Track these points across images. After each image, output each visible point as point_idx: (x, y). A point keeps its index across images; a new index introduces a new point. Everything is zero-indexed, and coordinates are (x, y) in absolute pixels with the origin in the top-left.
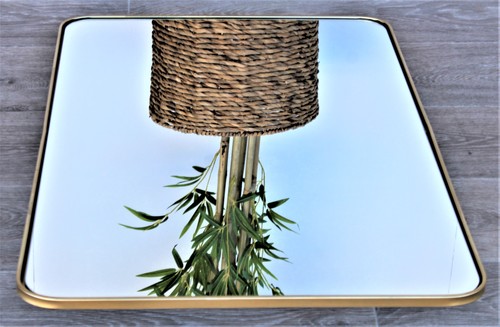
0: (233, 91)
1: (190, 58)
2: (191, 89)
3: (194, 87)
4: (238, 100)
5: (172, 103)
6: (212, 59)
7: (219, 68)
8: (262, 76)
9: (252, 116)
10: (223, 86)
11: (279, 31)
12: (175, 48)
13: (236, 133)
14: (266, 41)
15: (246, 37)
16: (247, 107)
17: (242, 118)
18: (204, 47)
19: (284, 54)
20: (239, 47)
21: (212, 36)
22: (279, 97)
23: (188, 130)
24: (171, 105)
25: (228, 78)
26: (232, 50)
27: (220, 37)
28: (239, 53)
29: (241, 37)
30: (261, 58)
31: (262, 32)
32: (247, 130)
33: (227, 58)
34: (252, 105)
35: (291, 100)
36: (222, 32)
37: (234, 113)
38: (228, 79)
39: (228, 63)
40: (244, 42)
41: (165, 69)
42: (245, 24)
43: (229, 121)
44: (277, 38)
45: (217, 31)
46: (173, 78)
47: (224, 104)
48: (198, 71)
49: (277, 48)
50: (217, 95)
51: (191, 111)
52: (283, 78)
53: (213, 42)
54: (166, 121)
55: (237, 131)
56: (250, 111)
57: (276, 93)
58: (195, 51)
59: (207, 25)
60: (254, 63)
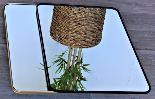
0: (80, 34)
1: (68, 22)
2: (67, 32)
3: (68, 31)
4: (82, 37)
5: (60, 34)
6: (75, 24)
7: (77, 27)
8: (90, 30)
9: (85, 42)
10: (77, 32)
11: (96, 17)
12: (63, 18)
13: (80, 47)
14: (92, 20)
15: (87, 19)
16: (84, 39)
17: (82, 43)
18: (73, 20)
19: (97, 23)
20: (84, 21)
21: (76, 17)
22: (93, 36)
23: (65, 44)
26: (82, 22)
27: (79, 18)
28: (84, 23)
29: (85, 19)
30: (90, 25)
31: (91, 17)
32: (83, 47)
33: (79, 24)
34: (86, 39)
35: (96, 37)
36: (79, 16)
37: (80, 41)
38: (79, 30)
39: (80, 26)
40: (86, 20)
41: (58, 24)
42: (87, 15)
43: (78, 43)
44: (95, 19)
45: (78, 16)
46: (61, 27)
47: (77, 38)
48: (70, 27)
49: (95, 22)
50: (75, 35)
51: (66, 38)
52: (95, 30)
53: (76, 19)
54: (58, 40)
55: (80, 46)
56: (85, 40)
57: (93, 35)
58: (70, 21)
59: (75, 14)
60: (88, 26)
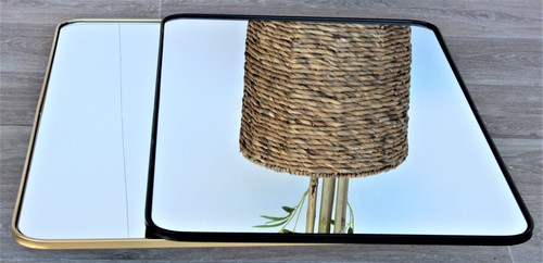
0: (328, 129)
1: (285, 93)
2: (285, 125)
3: (288, 123)
4: (332, 139)
5: (264, 138)
6: (307, 95)
7: (315, 104)
8: (357, 114)
9: (346, 157)
10: (317, 124)
11: (375, 68)
12: (269, 81)
13: (327, 175)
14: (363, 79)
15: (343, 73)
16: (341, 146)
17: (335, 158)
18: (300, 82)
19: (379, 91)
20: (336, 83)
21: (308, 72)
22: (373, 137)
23: (281, 169)
24: (264, 141)
25: (323, 115)
26: (326, 86)
27: (317, 73)
28: (335, 89)
29: (338, 74)
30: (357, 95)
31: (359, 69)
32: (341, 171)
33: (322, 94)
34: (346, 145)
35: (383, 140)
36: (318, 68)
37: (328, 153)
39: (323, 100)
40: (340, 79)
41: (258, 103)
42: (341, 60)
43: (323, 161)
44: (373, 75)
45: (313, 67)
46: (266, 113)
47: (318, 143)
48: (293, 107)
49: (372, 85)
50: (311, 133)
51: (283, 147)
52: (377, 116)
53: (309, 77)
54: (259, 158)
55: (329, 171)
56: (345, 151)
57: (370, 132)
58: (290, 86)
59: (304, 61)
60: (349, 101)
